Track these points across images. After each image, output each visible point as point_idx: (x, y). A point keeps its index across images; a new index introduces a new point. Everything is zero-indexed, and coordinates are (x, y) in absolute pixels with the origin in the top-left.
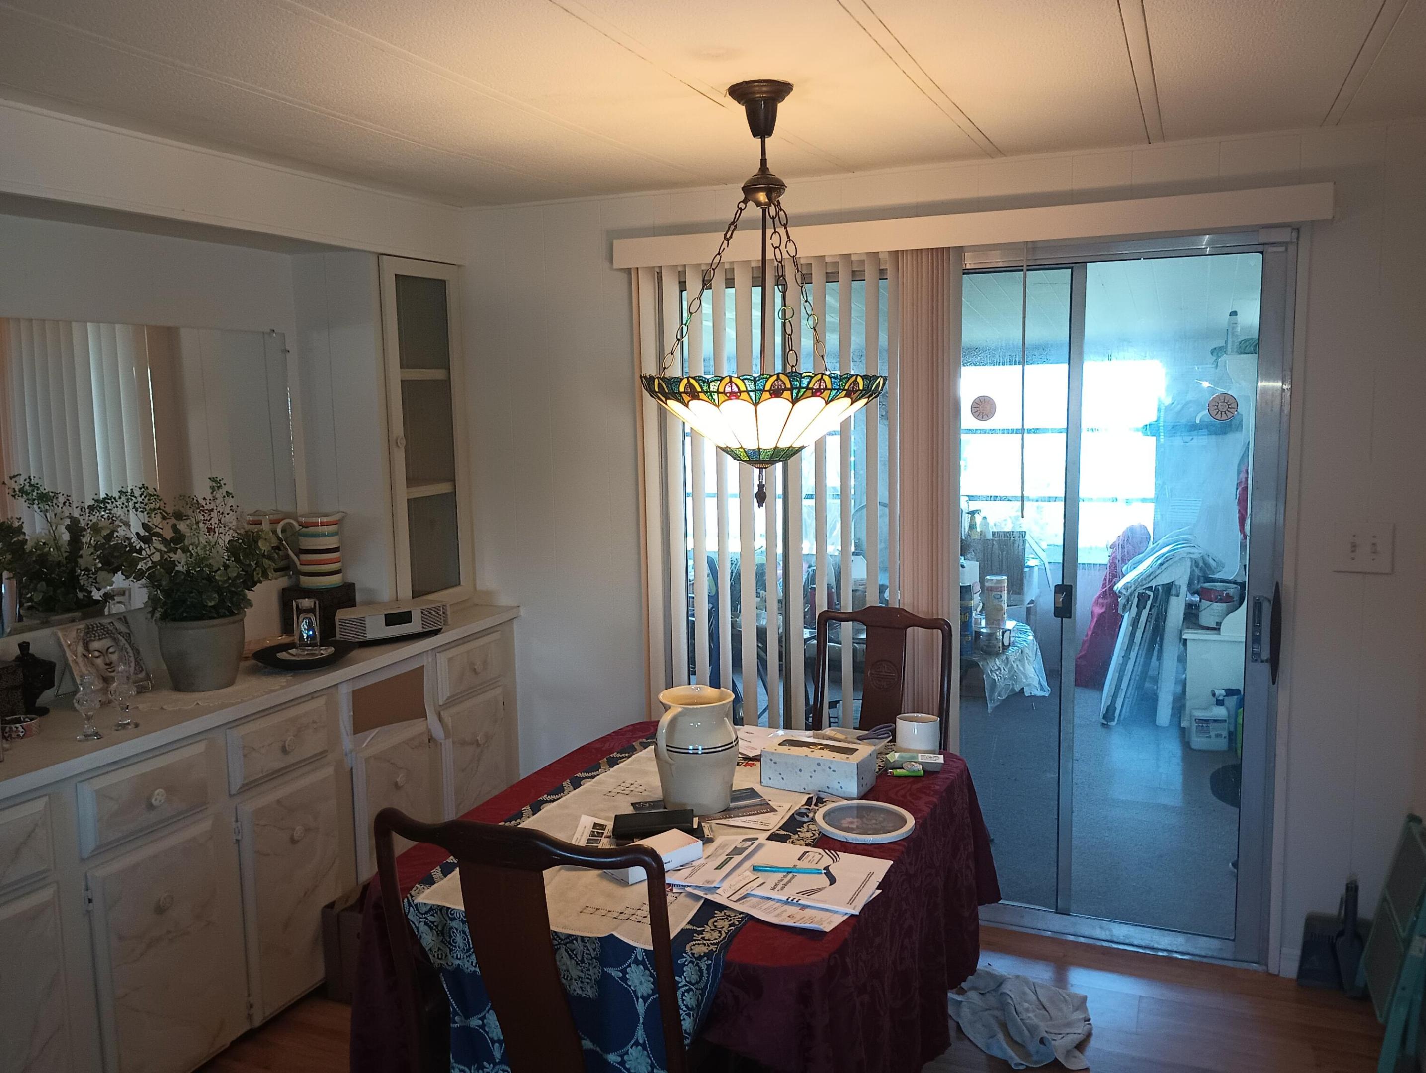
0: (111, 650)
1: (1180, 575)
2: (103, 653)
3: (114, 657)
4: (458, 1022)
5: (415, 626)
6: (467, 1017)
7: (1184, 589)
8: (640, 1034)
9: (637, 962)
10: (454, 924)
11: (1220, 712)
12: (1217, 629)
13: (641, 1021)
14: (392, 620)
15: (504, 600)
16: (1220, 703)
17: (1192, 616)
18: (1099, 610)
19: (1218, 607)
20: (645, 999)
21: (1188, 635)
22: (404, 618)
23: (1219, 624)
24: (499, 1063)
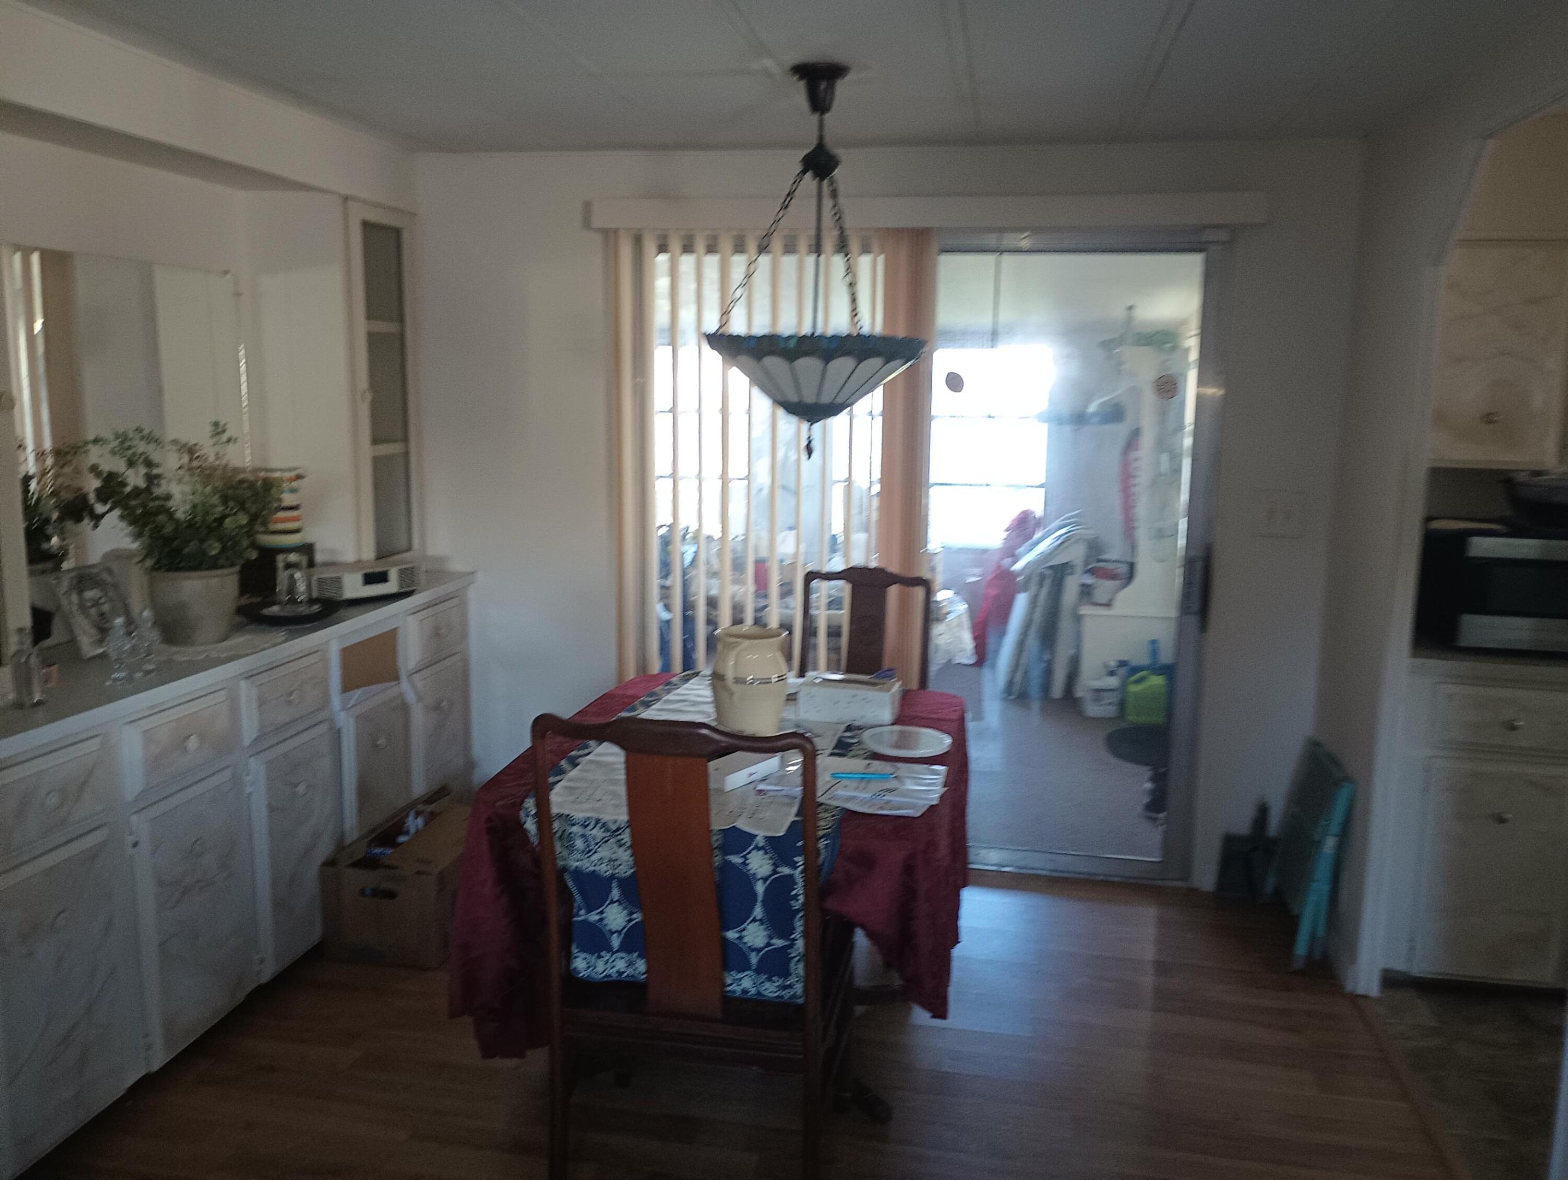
0: (102, 601)
1: (1076, 554)
2: (96, 603)
3: (106, 608)
4: (582, 915)
5: (391, 587)
6: (589, 911)
7: (1079, 569)
8: (758, 912)
9: (758, 848)
10: (575, 829)
11: (1113, 682)
12: (1108, 605)
13: (760, 898)
14: (370, 579)
15: (457, 566)
16: (1112, 673)
17: (1086, 592)
18: (993, 592)
19: (1110, 584)
20: (765, 879)
21: (1085, 610)
22: (382, 577)
23: (1111, 600)
24: (617, 951)
